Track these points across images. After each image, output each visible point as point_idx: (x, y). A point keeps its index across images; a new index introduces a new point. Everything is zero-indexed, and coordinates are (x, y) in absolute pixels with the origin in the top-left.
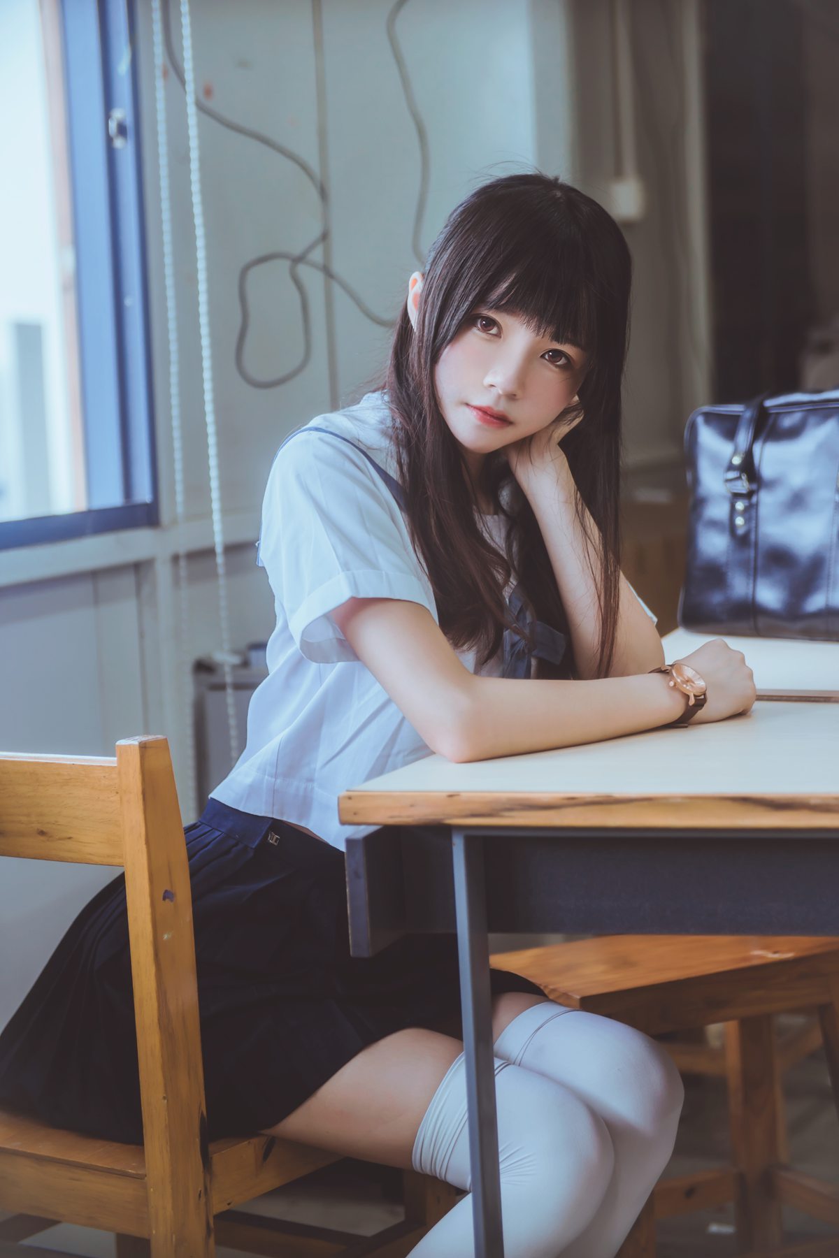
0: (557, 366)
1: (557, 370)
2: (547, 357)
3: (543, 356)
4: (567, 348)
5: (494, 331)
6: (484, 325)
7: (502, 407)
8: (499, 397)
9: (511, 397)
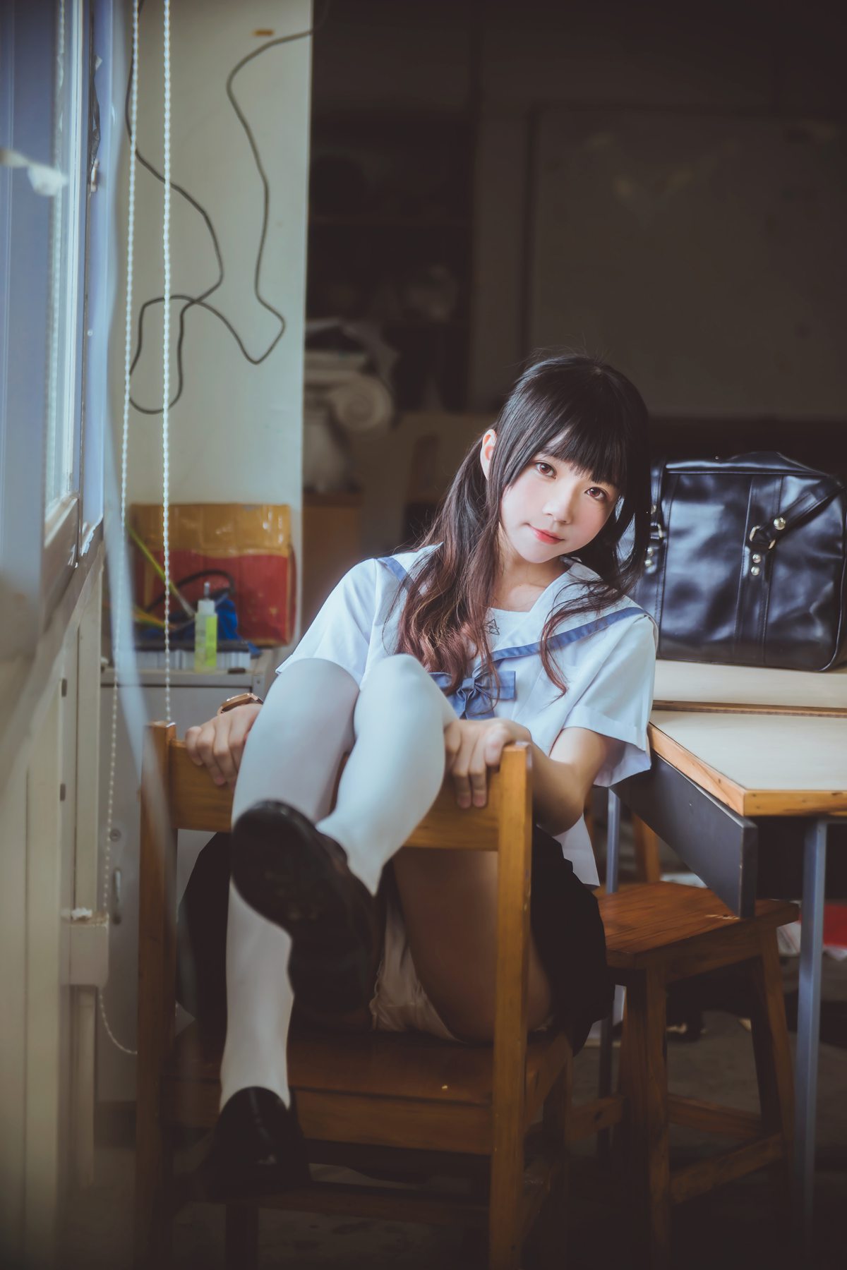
0: (596, 499)
1: (597, 502)
2: (588, 492)
3: (586, 492)
4: (603, 486)
5: (550, 473)
6: (543, 469)
7: (555, 529)
8: (554, 522)
9: (562, 523)
